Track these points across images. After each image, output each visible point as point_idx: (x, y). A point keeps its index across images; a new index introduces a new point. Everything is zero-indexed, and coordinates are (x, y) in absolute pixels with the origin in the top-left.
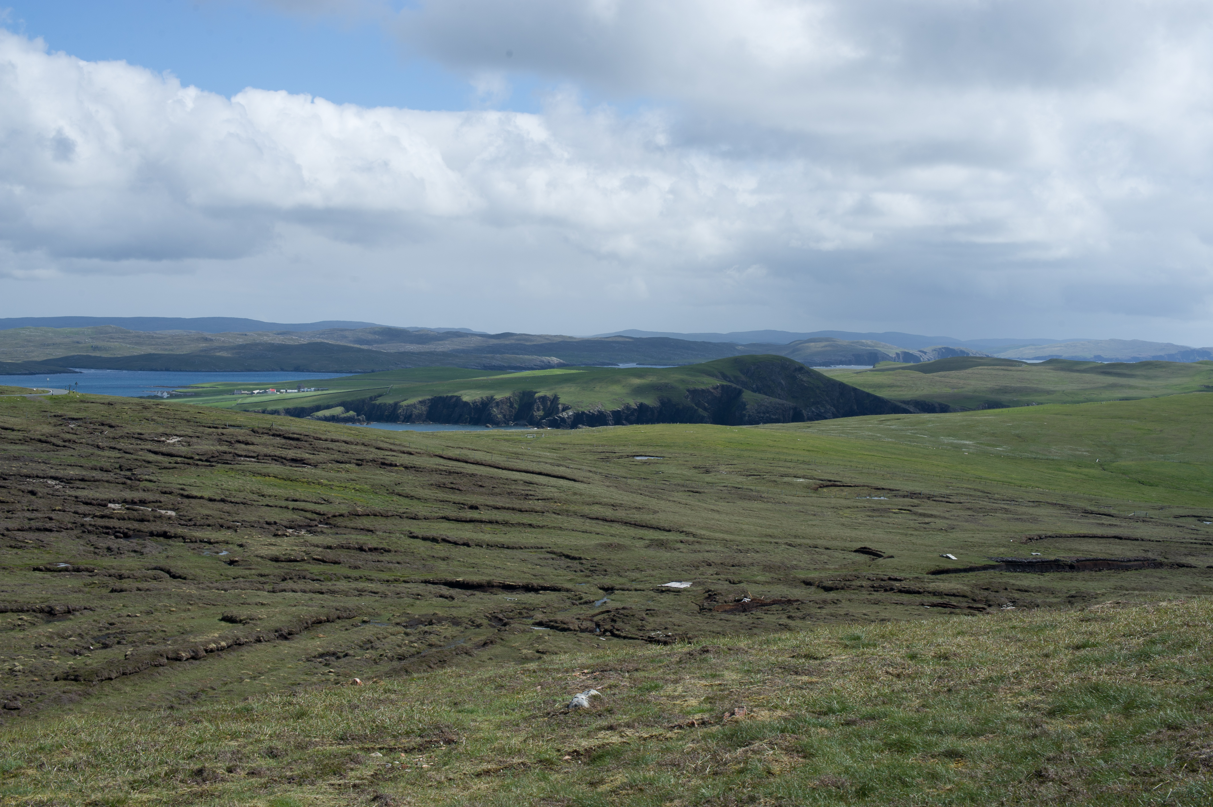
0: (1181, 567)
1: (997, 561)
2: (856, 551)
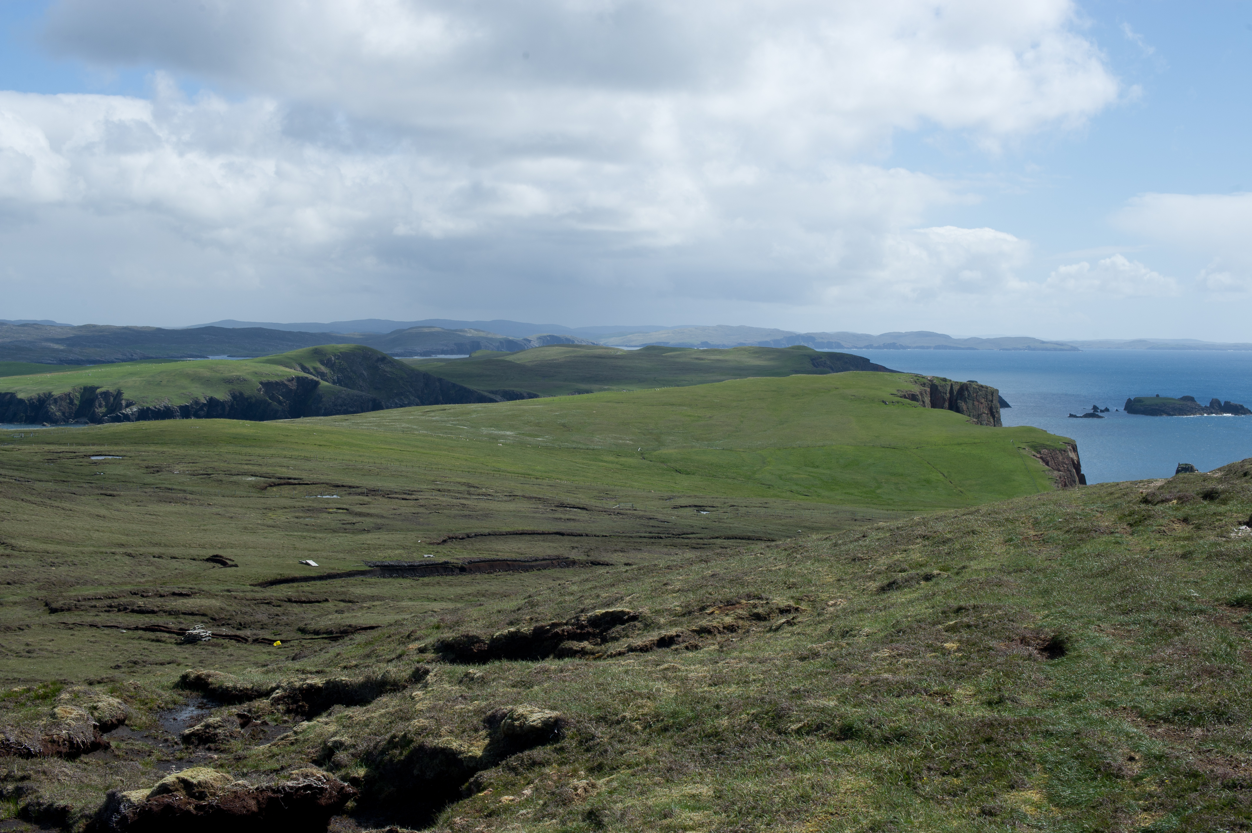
0: (596, 565)
1: (370, 566)
2: (209, 560)
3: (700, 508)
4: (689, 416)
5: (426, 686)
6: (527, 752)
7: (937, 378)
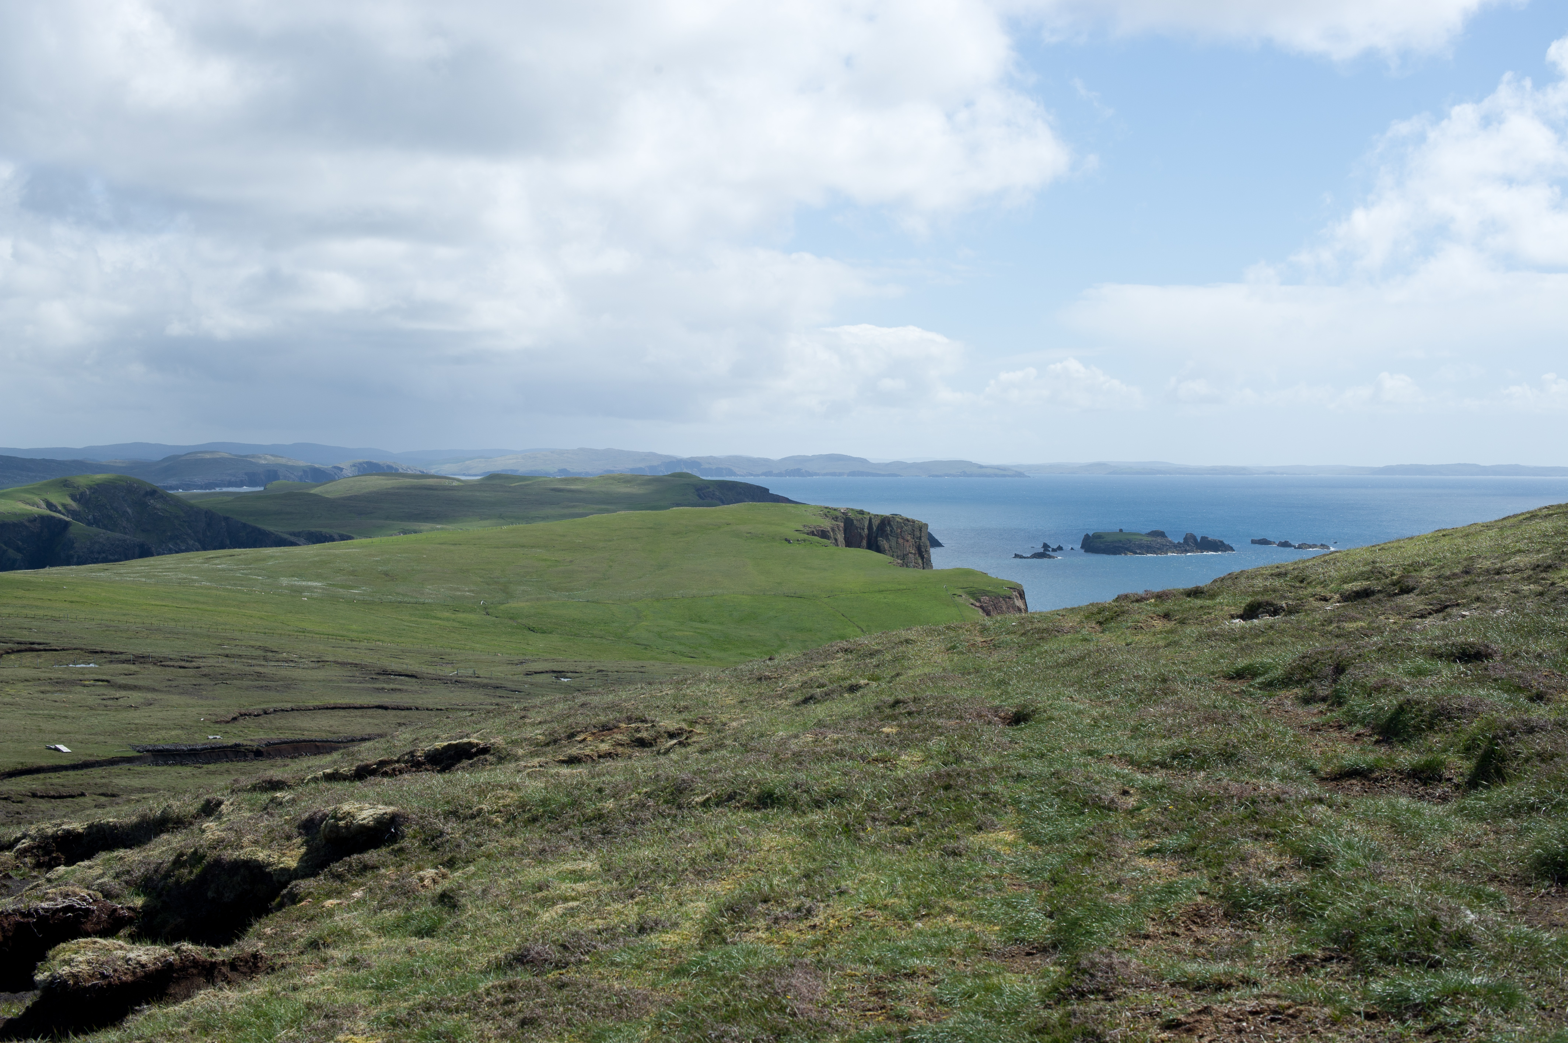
1: (139, 751)
3: (559, 674)
4: (545, 560)
5: (219, 818)
6: (355, 856)
7: (852, 510)
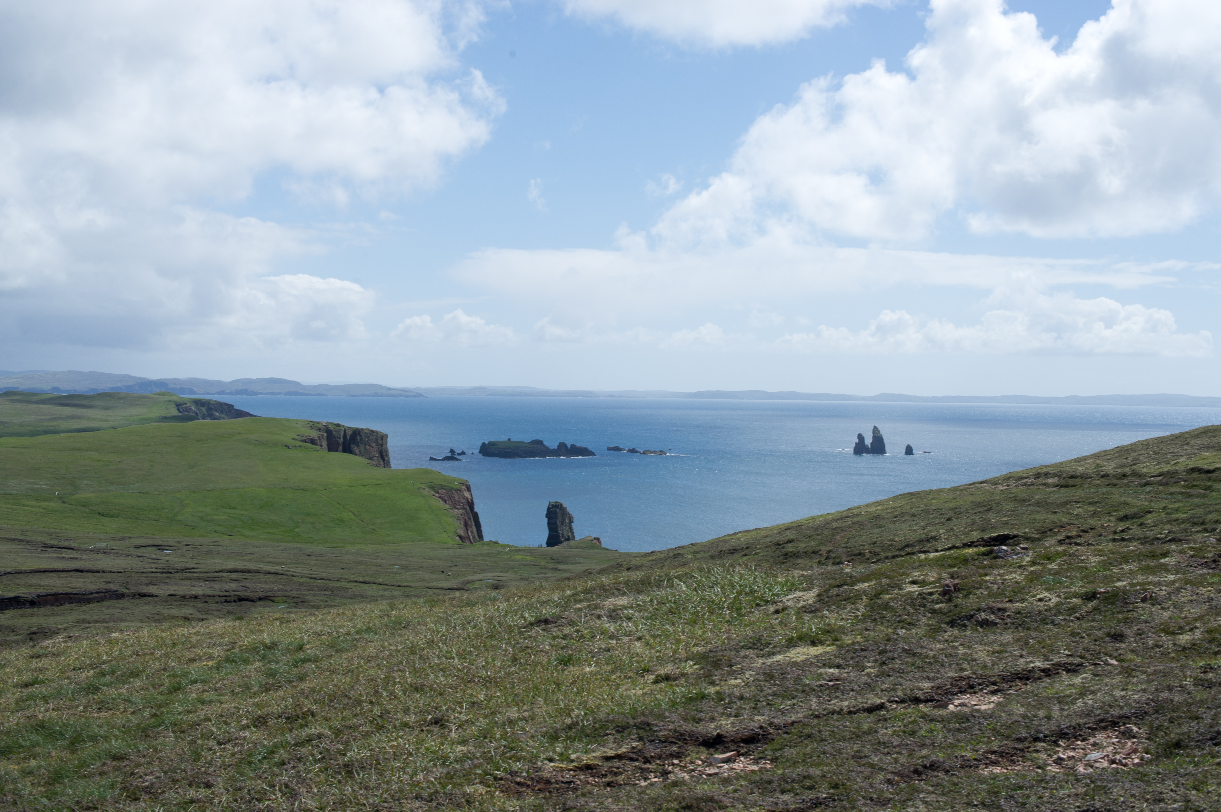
0: (143, 596)
3: (160, 547)
4: (99, 461)
7: (331, 423)
